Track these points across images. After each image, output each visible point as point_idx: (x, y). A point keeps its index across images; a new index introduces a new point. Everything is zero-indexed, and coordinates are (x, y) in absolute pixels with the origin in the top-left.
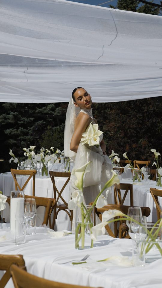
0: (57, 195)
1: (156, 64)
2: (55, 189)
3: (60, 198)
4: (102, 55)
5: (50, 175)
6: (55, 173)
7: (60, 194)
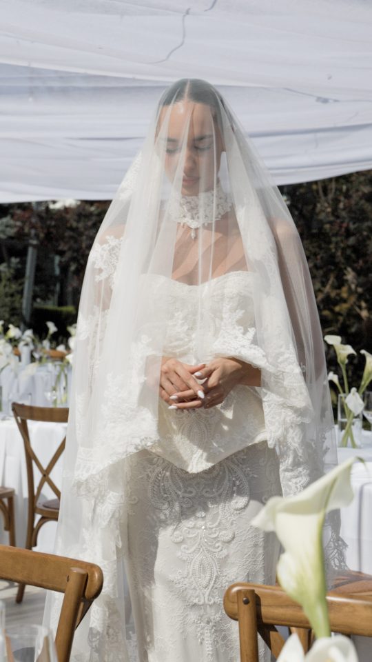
0: (38, 476)
1: (330, 78)
2: (30, 457)
3: (46, 485)
4: (182, 44)
5: (16, 415)
6: (31, 408)
7: (46, 474)
